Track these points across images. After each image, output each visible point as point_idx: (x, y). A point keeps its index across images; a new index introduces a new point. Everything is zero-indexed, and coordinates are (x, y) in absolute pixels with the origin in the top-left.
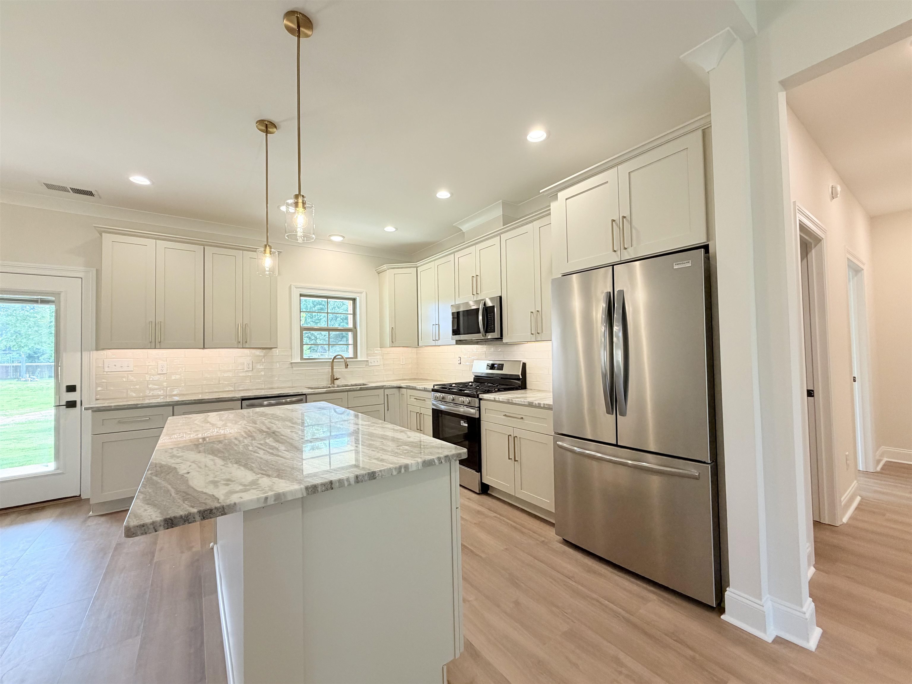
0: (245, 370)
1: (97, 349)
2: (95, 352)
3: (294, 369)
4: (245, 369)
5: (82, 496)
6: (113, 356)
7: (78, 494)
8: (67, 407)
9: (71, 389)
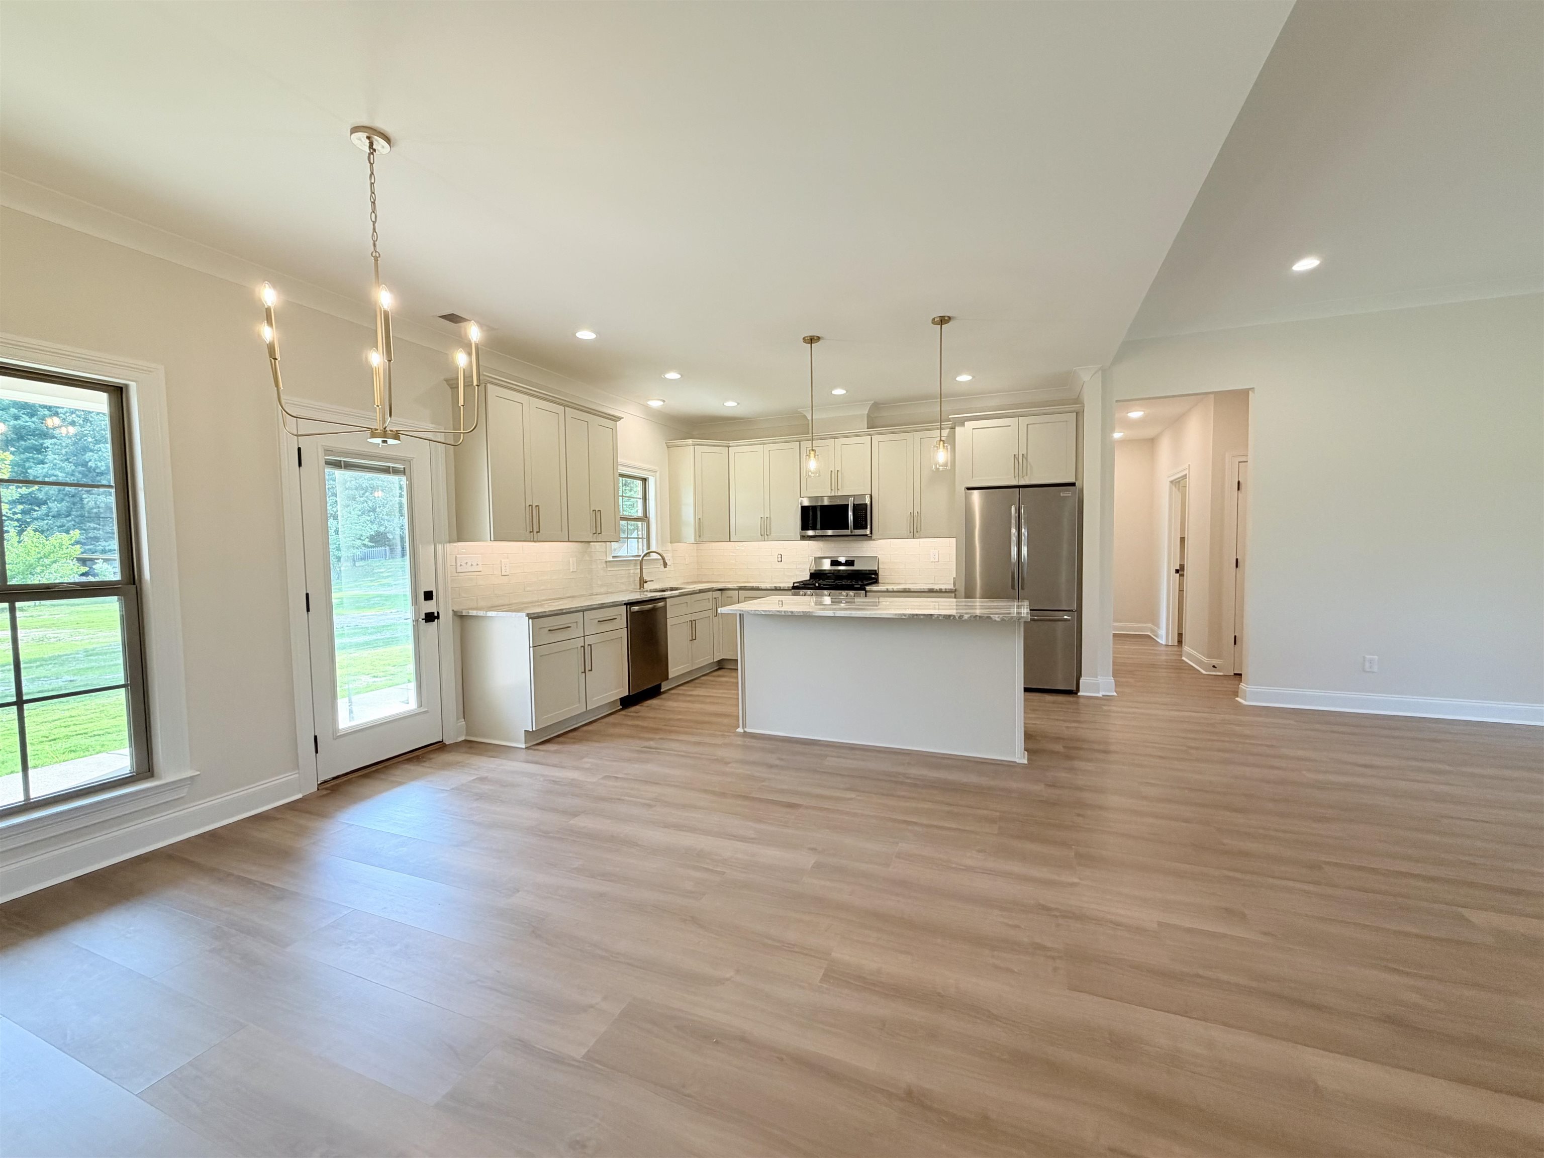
0: (571, 571)
1: (450, 542)
2: (448, 544)
3: (609, 569)
4: (571, 569)
5: (444, 742)
6: (463, 551)
7: (440, 739)
8: (426, 622)
9: (428, 596)
